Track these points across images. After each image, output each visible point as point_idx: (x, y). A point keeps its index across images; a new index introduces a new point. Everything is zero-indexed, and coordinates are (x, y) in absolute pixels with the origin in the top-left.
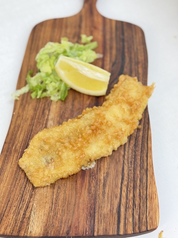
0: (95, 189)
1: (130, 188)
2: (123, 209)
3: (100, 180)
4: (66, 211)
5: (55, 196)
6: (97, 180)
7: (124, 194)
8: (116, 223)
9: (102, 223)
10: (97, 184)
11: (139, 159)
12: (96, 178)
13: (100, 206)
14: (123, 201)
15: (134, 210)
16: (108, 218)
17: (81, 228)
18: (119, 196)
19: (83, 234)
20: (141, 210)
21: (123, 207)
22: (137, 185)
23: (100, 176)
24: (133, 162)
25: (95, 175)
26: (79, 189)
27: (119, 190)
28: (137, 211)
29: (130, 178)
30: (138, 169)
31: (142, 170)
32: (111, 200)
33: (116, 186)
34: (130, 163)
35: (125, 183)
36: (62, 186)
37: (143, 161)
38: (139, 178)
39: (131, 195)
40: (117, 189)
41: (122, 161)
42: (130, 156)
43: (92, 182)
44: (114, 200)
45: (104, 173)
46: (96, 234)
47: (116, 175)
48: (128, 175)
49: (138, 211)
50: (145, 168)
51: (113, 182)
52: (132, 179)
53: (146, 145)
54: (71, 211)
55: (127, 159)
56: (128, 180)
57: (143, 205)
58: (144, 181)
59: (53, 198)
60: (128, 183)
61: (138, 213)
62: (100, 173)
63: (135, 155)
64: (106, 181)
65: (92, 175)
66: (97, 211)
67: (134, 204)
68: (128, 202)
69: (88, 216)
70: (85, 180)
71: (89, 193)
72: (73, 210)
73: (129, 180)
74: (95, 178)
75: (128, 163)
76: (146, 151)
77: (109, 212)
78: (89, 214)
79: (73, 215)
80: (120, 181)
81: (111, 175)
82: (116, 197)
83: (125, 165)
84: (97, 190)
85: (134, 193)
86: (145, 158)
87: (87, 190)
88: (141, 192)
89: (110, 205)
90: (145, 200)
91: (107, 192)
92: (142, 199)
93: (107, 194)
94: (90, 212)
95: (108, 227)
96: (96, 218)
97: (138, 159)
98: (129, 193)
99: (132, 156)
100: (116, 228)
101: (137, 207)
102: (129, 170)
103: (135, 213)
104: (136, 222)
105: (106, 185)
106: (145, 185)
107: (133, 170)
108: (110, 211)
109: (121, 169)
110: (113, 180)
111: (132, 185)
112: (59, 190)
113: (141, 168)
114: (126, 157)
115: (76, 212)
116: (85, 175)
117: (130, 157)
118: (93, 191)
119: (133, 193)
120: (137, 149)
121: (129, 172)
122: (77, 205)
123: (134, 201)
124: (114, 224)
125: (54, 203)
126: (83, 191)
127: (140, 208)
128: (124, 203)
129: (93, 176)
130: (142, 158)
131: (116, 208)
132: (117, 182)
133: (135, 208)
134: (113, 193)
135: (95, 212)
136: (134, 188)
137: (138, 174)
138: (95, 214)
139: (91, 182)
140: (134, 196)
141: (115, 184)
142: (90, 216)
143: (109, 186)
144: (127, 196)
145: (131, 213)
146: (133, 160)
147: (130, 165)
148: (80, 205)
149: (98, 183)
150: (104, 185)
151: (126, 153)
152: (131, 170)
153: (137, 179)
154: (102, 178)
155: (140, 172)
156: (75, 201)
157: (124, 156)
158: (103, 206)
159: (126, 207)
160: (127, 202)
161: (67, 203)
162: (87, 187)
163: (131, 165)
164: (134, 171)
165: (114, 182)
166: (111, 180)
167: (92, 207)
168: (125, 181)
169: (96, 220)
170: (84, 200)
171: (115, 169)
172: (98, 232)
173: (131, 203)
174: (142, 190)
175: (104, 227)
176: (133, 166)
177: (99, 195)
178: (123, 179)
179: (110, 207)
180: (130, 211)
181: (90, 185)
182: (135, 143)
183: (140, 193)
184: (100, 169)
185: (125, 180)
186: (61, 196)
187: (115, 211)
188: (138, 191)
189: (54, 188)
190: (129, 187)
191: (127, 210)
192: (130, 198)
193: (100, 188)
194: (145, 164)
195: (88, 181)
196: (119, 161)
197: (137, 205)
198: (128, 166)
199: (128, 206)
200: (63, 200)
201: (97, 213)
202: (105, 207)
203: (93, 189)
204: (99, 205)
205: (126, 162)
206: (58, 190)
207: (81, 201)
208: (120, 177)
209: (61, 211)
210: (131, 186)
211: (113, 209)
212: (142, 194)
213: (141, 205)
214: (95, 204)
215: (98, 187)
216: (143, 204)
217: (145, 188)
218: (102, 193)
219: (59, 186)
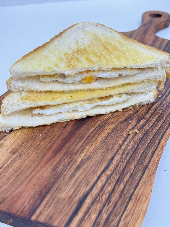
0: (63, 169)
1: (111, 180)
2: (88, 201)
3: (76, 161)
4: (12, 180)
5: (8, 162)
6: (72, 160)
7: (100, 184)
8: (70, 213)
9: (51, 207)
10: (69, 164)
11: (140, 153)
12: (72, 157)
13: (59, 188)
14: (95, 191)
15: (104, 206)
16: (61, 205)
17: (19, 204)
18: (91, 184)
19: (16, 213)
20: (115, 209)
21: (90, 199)
22: (123, 180)
23: (78, 157)
24: (130, 154)
25: (72, 154)
26: (43, 163)
27: (95, 178)
28: (108, 210)
29: (118, 169)
30: (133, 163)
31: (139, 165)
32: (78, 186)
33: (94, 173)
34: (125, 154)
35: (108, 172)
36: (25, 154)
37: (145, 157)
38: (131, 172)
39: (110, 188)
40: (93, 177)
41: (116, 150)
42: (130, 147)
43: (65, 160)
44: (83, 187)
45: (85, 155)
46: (33, 218)
47: (100, 162)
48: (117, 166)
49: (111, 209)
50: (144, 165)
51: (91, 168)
52: (120, 171)
53: (157, 142)
54: (18, 183)
55: (123, 149)
56: (114, 171)
57: (121, 205)
58: (137, 178)
59: (6, 163)
60: (112, 174)
61: (109, 212)
62: (79, 155)
63: (136, 148)
64: (83, 164)
65: (68, 153)
66: (52, 191)
67: (108, 199)
68: (101, 194)
69: (36, 194)
70: (56, 157)
71: (54, 170)
72: (21, 181)
73: (116, 171)
74: (70, 157)
75: (123, 154)
76: (154, 148)
77: (67, 198)
78: (39, 193)
79: (18, 187)
80: (103, 169)
81: (93, 160)
82: (87, 185)
83: (118, 154)
84: (66, 170)
85: (116, 187)
86: (150, 154)
87: (52, 166)
88: (126, 188)
89: (73, 190)
90: (127, 200)
91: (78, 176)
92: (123, 197)
93: (76, 177)
94: (42, 190)
95: (56, 215)
96: (46, 199)
97: (138, 153)
98: (107, 185)
99: (132, 148)
100: (67, 220)
101: (110, 204)
102: (120, 161)
103: (104, 210)
104: (100, 222)
105: (80, 168)
106: (136, 182)
107: (126, 162)
108: (70, 197)
109: (109, 157)
110: (92, 166)
111: (117, 177)
112: (19, 157)
113: (138, 163)
114: (123, 147)
115: (23, 186)
116: (60, 152)
117: (128, 149)
118: (59, 169)
119: (113, 186)
120: (143, 143)
121: (119, 163)
122: (29, 178)
123: (109, 196)
124: (67, 214)
125: (3, 168)
126: (47, 166)
127: (115, 207)
128: (94, 195)
129: (69, 155)
130: (144, 154)
131: (80, 196)
132: (97, 169)
133: (108, 205)
134: (85, 179)
135: (47, 193)
136: (118, 181)
137: (130, 168)
138: (46, 195)
139: (62, 160)
140: (113, 190)
141: (94, 171)
142: (39, 195)
143: (84, 170)
144: (103, 187)
145: (99, 209)
146: (132, 153)
147: (124, 156)
148: (34, 179)
149: (72, 163)
150: (78, 168)
151: (126, 143)
152: (123, 162)
153: (127, 173)
154: (80, 159)
155: (135, 167)
156: (31, 173)
157: (121, 146)
158: (63, 189)
159: (95, 200)
160: (99, 194)
161: (18, 173)
162: (54, 164)
163: (126, 156)
164: (126, 164)
165: (93, 168)
166: (91, 165)
167: (48, 186)
168: (109, 171)
169: (44, 202)
170: (42, 176)
171: (101, 155)
172: (38, 217)
173: (104, 198)
174: (129, 186)
175: (51, 213)
176: (128, 158)
177: (65, 175)
178: (107, 168)
179: (72, 192)
180: (99, 206)
181: (59, 163)
182: (143, 137)
183: (124, 189)
184: (82, 150)
185: (109, 169)
186: (17, 163)
187: (76, 199)
188: (122, 186)
189: (14, 154)
190: (112, 178)
191: (95, 203)
192: (106, 191)
193: (71, 169)
194: (147, 161)
195: (59, 158)
196: (112, 149)
197: (112, 202)
198: (122, 156)
199: (98, 199)
200: (16, 168)
201: (51, 194)
202: (65, 191)
203: (61, 167)
204: (59, 186)
205: (120, 152)
206: (17, 157)
207: (38, 175)
208: (105, 164)
209: (5, 179)
210: (114, 178)
211: (76, 196)
212: (125, 191)
213: (119, 203)
214: (54, 183)
215: (69, 167)
216: (122, 203)
217: (134, 186)
218: (70, 175)
219: (21, 153)
